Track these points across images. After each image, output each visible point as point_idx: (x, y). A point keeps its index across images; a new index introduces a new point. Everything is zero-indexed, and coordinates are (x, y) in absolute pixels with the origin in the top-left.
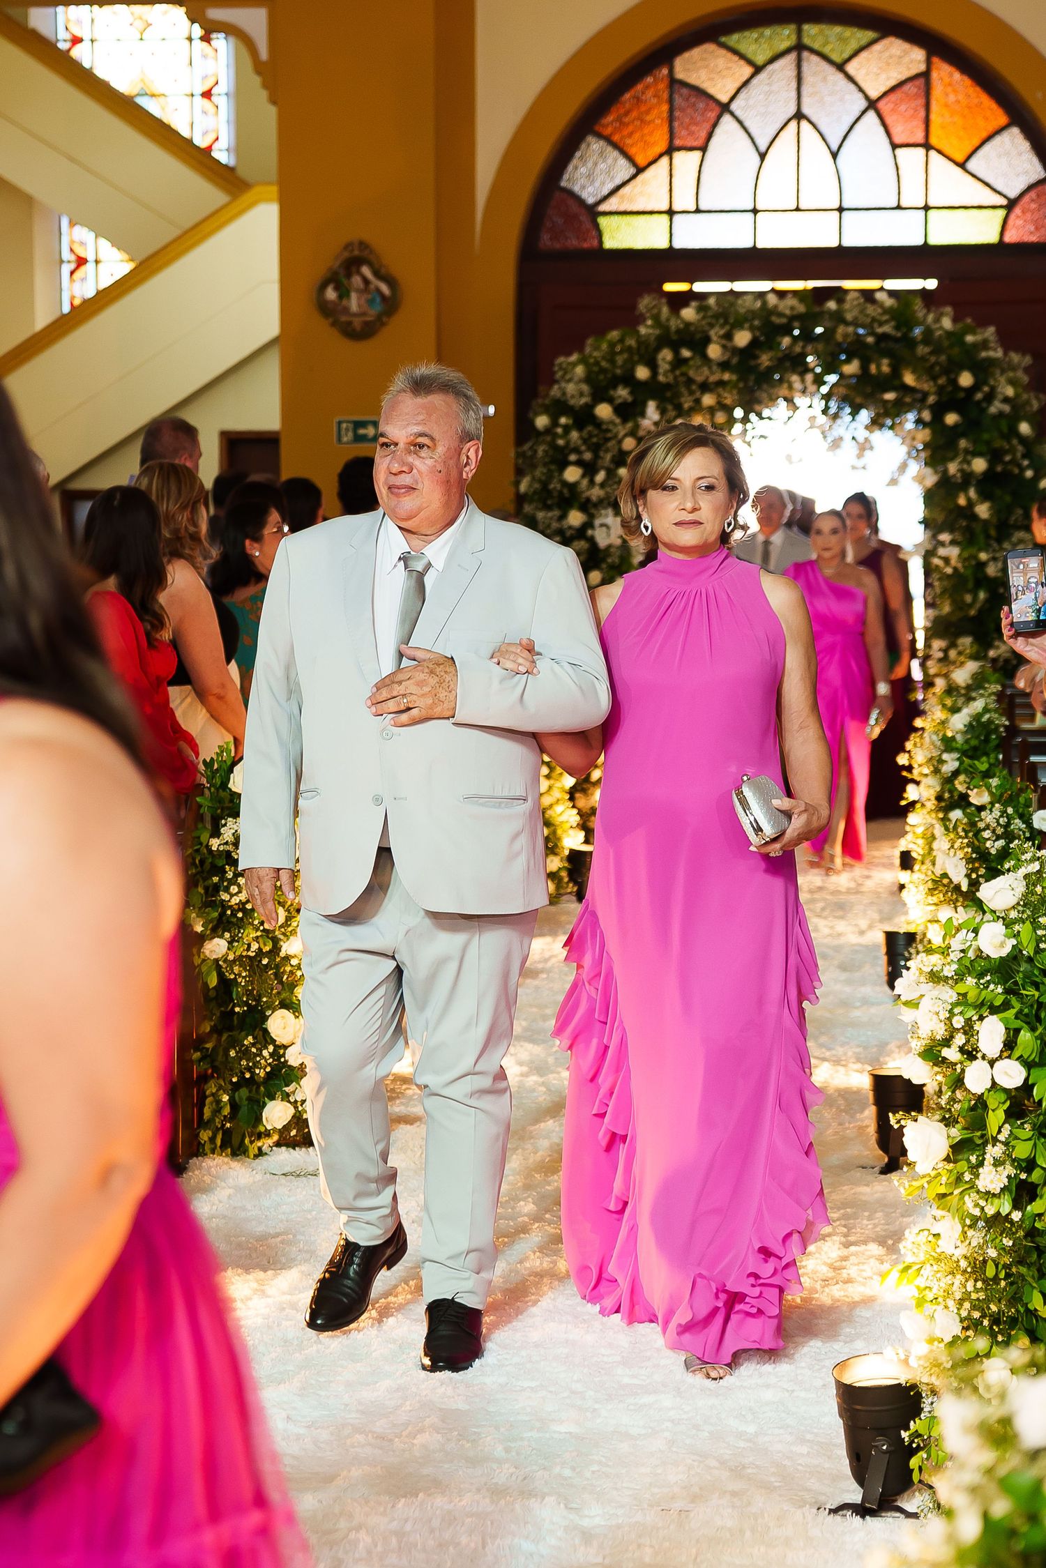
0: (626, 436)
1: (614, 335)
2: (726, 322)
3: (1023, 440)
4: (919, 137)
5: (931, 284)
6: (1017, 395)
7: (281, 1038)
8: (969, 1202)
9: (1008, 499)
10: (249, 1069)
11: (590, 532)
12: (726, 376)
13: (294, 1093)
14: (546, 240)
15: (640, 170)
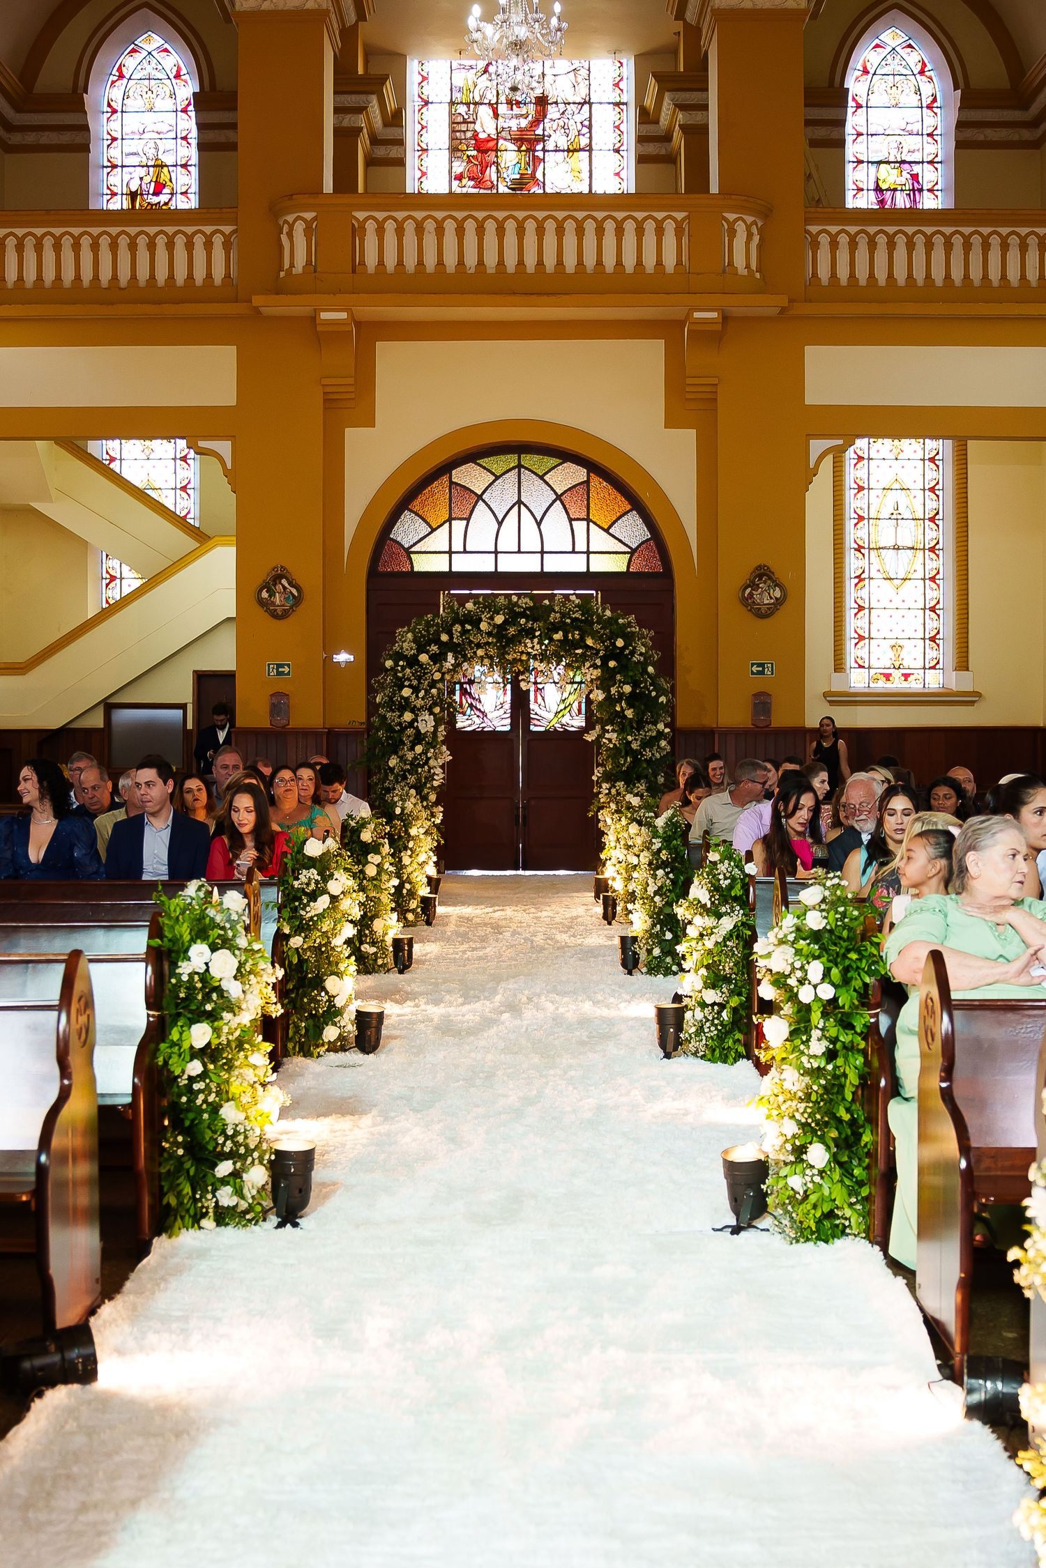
0: (436, 671)
1: (427, 617)
2: (490, 611)
3: (650, 676)
4: (584, 515)
6: (647, 652)
7: (332, 991)
8: (804, 1059)
9: (643, 707)
10: (315, 1008)
11: (416, 724)
12: (490, 639)
13: (339, 1021)
14: (381, 568)
15: (433, 530)
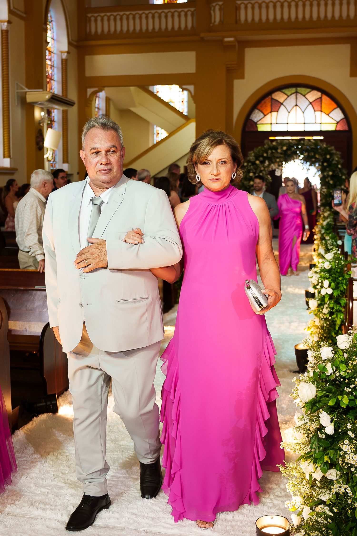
0: (262, 167)
1: (260, 147)
2: (282, 145)
3: (339, 169)
4: (320, 109)
5: (322, 138)
6: (338, 160)
9: (336, 180)
12: (282, 156)
14: (247, 129)
15: (265, 115)
